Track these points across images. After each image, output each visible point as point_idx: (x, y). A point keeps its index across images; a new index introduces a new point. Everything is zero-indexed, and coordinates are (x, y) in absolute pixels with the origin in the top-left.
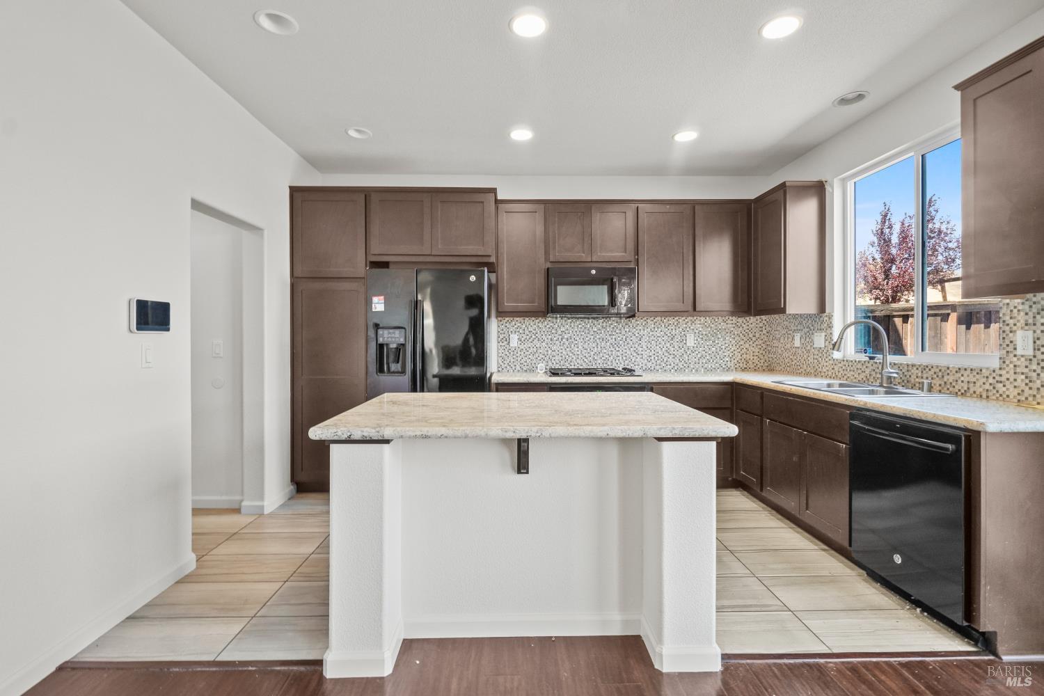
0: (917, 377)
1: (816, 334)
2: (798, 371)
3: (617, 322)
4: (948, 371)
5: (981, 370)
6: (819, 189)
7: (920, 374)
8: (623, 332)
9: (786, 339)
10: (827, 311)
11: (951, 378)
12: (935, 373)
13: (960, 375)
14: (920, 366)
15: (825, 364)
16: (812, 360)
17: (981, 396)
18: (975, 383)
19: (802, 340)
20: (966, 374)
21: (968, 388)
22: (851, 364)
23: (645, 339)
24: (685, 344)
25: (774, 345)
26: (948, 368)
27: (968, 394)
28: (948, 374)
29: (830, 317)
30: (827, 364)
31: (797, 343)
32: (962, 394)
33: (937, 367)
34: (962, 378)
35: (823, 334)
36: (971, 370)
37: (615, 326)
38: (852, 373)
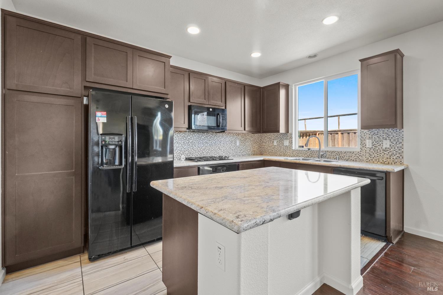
0: (329, 155)
1: (284, 141)
2: (276, 155)
3: (212, 135)
4: (341, 153)
5: (354, 152)
6: (287, 87)
7: (330, 154)
8: (214, 139)
9: (269, 142)
10: (290, 132)
11: (342, 155)
12: (336, 154)
13: (346, 154)
14: (330, 151)
15: (289, 152)
16: (283, 150)
17: (354, 161)
18: (351, 156)
19: (278, 142)
20: (348, 153)
21: (349, 158)
22: (301, 151)
23: (222, 142)
24: (236, 144)
25: (263, 145)
26: (341, 152)
27: (349, 160)
28: (341, 154)
29: (291, 134)
30: (290, 151)
31: (275, 143)
32: (347, 160)
33: (337, 151)
34: (347, 155)
35: (288, 141)
36: (350, 152)
37: (211, 136)
38: (301, 154)
